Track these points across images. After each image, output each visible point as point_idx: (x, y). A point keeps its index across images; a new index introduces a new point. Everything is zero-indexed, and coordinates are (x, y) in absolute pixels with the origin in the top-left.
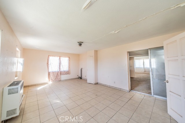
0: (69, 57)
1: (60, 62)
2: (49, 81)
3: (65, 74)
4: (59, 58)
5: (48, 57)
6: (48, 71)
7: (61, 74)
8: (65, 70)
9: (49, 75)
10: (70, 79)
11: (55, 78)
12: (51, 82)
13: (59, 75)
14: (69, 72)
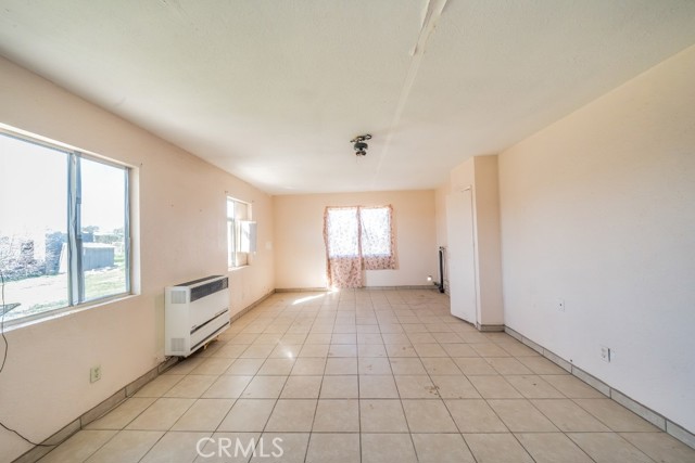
0: (390, 206)
1: (359, 225)
2: (331, 284)
3: (379, 267)
4: (355, 210)
5: (326, 212)
6: (328, 255)
7: (366, 265)
8: (377, 253)
9: (329, 267)
10: (397, 288)
11: (347, 277)
12: (335, 290)
13: (359, 268)
14: (393, 260)
